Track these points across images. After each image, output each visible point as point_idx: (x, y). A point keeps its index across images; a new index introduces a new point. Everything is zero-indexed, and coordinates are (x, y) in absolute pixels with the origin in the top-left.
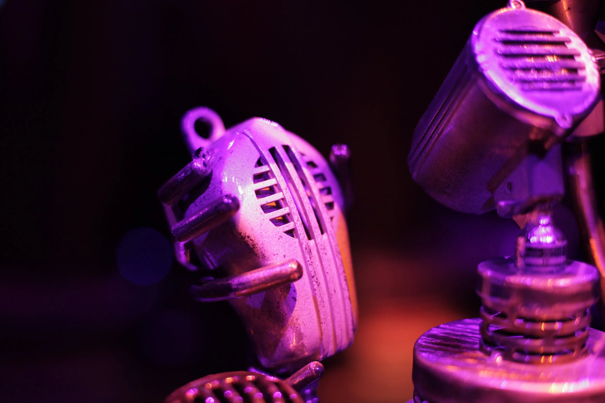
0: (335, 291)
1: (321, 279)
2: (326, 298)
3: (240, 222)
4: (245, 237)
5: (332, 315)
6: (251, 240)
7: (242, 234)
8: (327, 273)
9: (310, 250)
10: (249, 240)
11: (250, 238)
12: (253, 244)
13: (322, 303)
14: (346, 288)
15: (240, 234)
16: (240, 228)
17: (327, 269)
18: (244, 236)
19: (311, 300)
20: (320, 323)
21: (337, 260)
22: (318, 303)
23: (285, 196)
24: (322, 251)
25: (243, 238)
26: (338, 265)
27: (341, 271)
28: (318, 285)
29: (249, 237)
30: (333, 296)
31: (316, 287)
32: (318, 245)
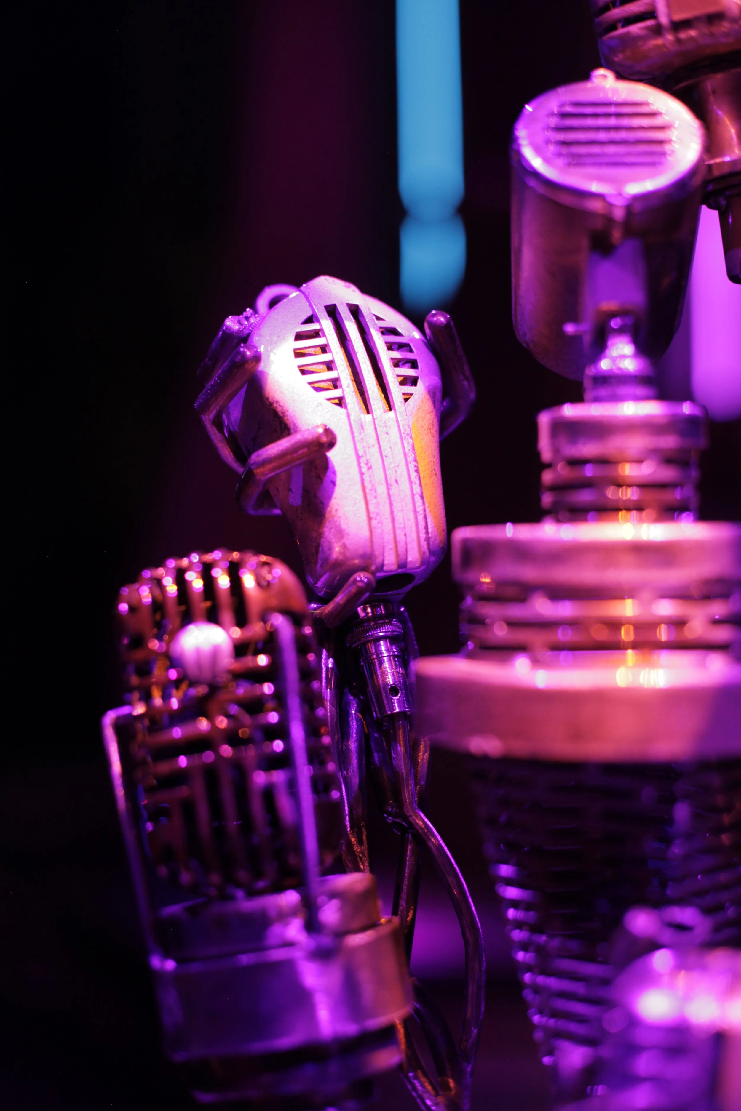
0: (396, 481)
1: (376, 463)
2: (382, 489)
3: (268, 385)
4: (273, 403)
5: (392, 512)
6: (280, 406)
7: (270, 400)
8: (386, 456)
9: (362, 426)
10: (278, 406)
11: (278, 404)
12: (283, 411)
13: (373, 492)
14: (418, 482)
15: (268, 399)
16: (267, 392)
17: (387, 452)
18: (272, 401)
19: (359, 486)
20: (370, 519)
21: (405, 444)
22: (367, 491)
23: (334, 357)
24: (381, 429)
25: (271, 404)
26: (407, 451)
27: (410, 458)
28: (369, 469)
29: (277, 402)
30: (392, 488)
31: (364, 469)
32: (376, 421)
